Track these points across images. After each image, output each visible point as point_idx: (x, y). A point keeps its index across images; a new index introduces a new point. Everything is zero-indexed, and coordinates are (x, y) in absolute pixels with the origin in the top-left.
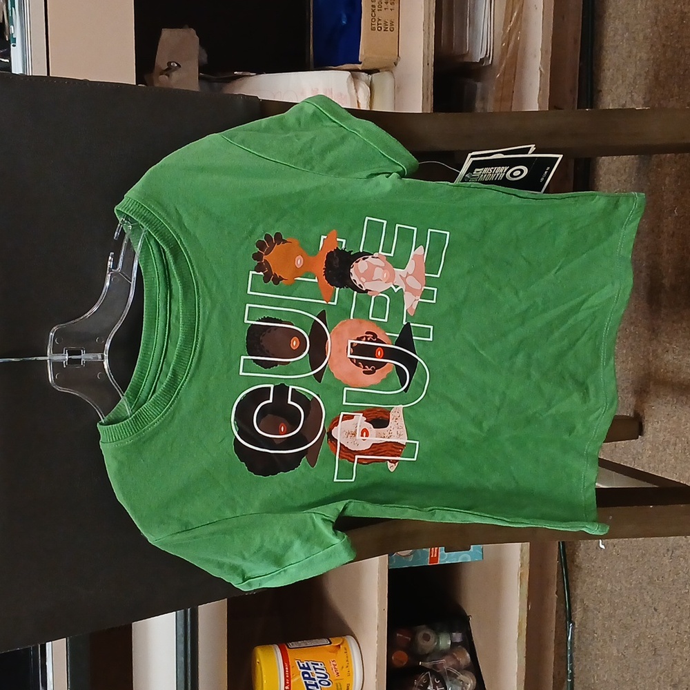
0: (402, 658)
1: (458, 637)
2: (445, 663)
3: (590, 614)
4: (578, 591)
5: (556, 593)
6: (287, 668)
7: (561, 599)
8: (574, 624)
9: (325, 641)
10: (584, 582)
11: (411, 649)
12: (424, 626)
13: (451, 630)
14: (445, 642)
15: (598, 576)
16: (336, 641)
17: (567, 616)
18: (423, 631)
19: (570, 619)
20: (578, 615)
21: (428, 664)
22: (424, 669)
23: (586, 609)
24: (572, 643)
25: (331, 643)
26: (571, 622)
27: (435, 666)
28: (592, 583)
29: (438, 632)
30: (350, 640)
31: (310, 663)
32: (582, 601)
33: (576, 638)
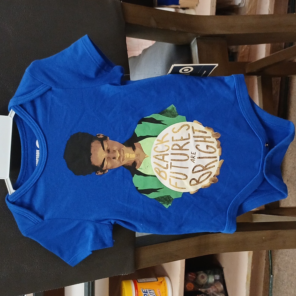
0: (191, 286)
1: (218, 277)
2: (211, 290)
3: (281, 272)
4: (276, 261)
5: (265, 260)
6: (137, 292)
7: (267, 263)
8: (273, 276)
9: (155, 279)
10: (279, 257)
11: (195, 282)
12: (202, 272)
13: (214, 274)
14: (211, 280)
15: (286, 255)
16: (160, 279)
17: (270, 271)
18: (202, 274)
19: (271, 273)
20: (275, 272)
21: (203, 290)
22: (201, 293)
23: (279, 270)
24: (272, 284)
25: (158, 281)
26: (272, 274)
27: (206, 291)
28: (283, 258)
29: (208, 274)
30: (166, 279)
31: (147, 290)
32: (278, 266)
33: (274, 282)
